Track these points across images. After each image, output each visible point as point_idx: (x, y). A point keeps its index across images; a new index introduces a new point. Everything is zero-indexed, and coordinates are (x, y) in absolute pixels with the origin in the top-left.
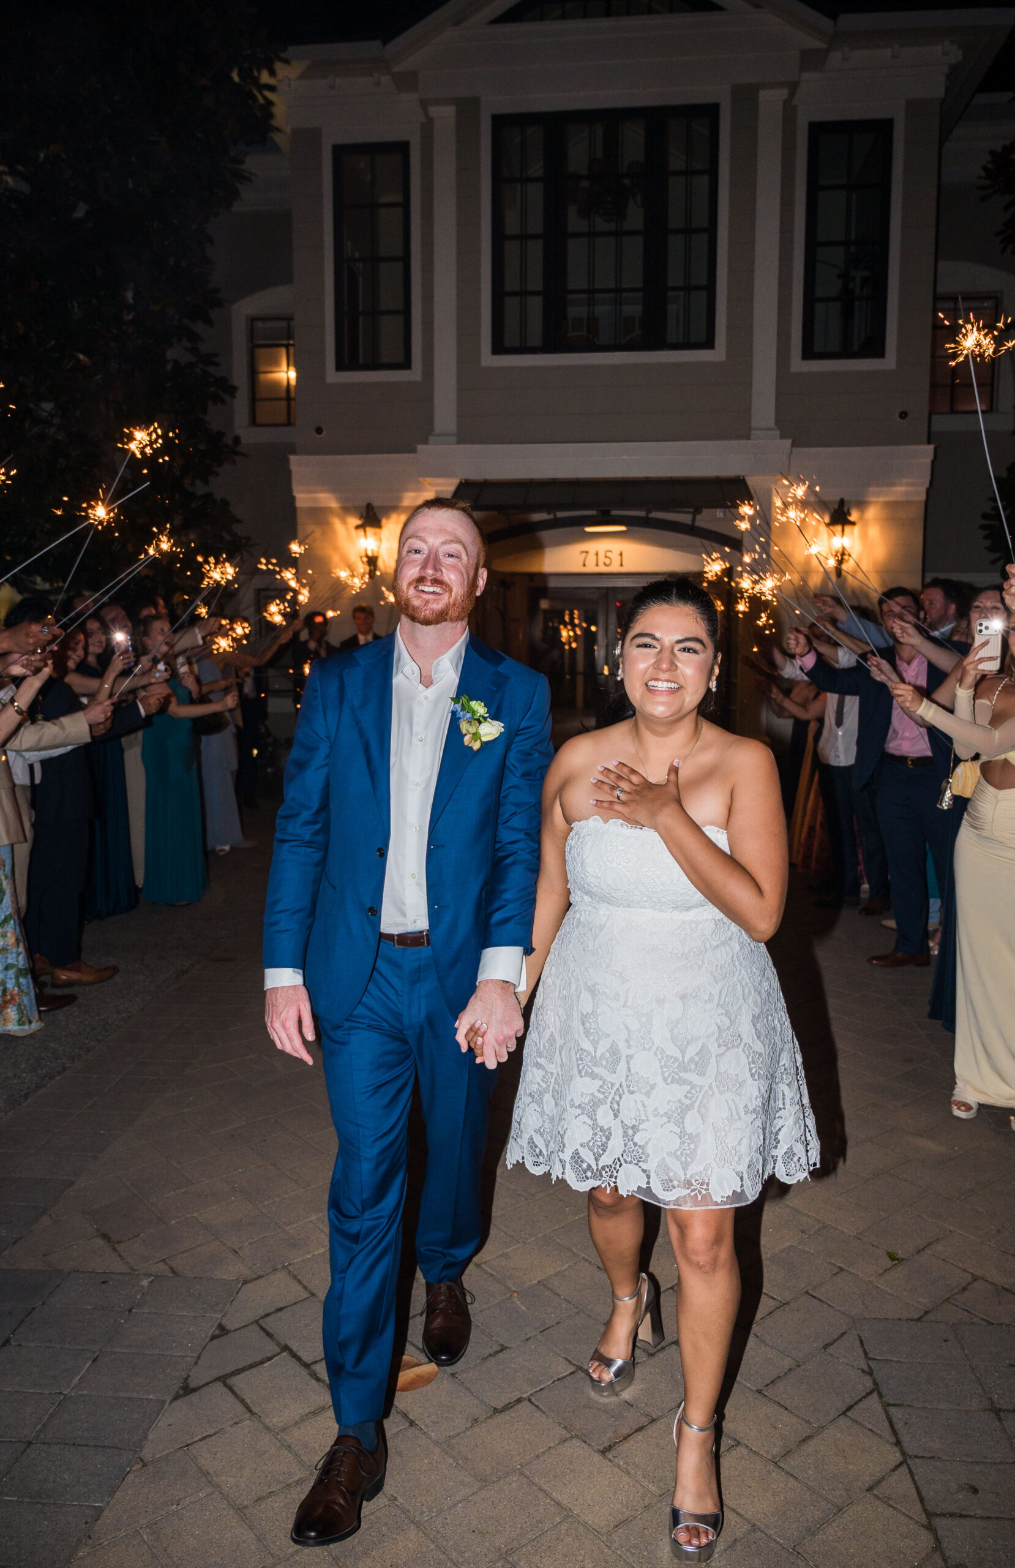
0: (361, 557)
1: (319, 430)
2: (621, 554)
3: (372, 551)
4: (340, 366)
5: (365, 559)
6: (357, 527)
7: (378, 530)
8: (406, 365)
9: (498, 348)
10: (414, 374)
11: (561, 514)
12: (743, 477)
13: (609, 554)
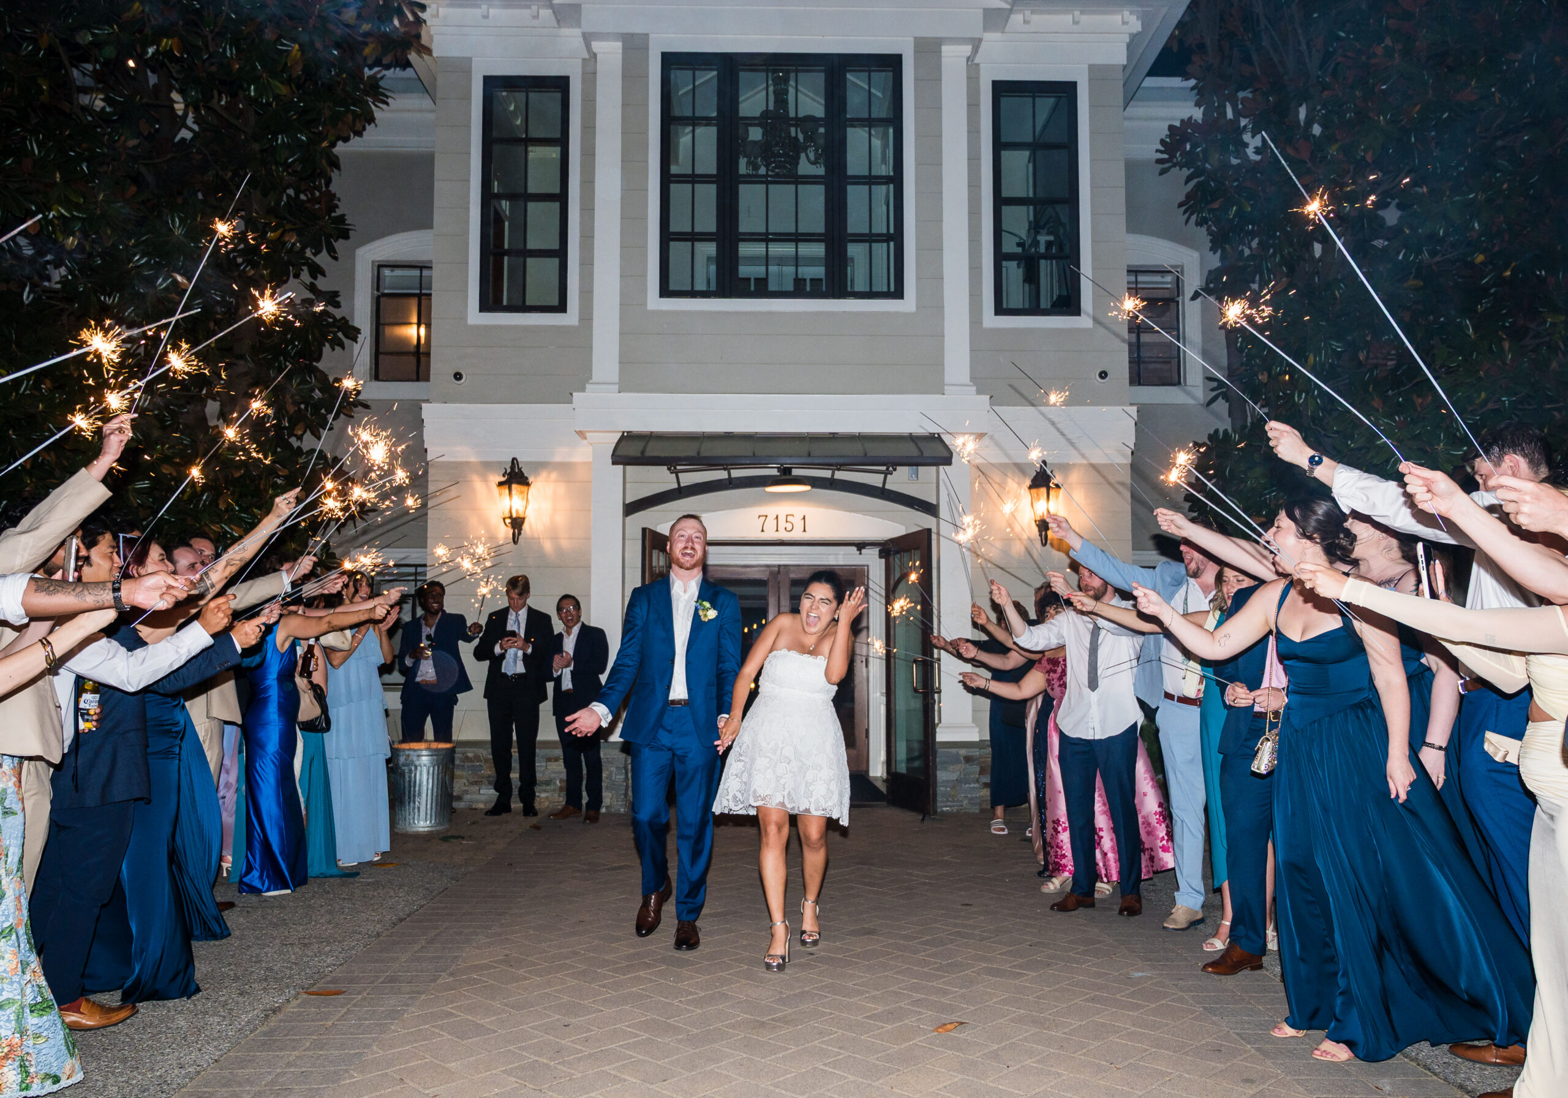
0: (504, 519)
1: (458, 376)
2: (804, 518)
3: (517, 512)
4: (484, 307)
5: (508, 521)
6: (501, 484)
7: (526, 488)
8: (561, 307)
9: (665, 291)
10: (570, 318)
11: (736, 473)
12: (938, 434)
13: (789, 518)
